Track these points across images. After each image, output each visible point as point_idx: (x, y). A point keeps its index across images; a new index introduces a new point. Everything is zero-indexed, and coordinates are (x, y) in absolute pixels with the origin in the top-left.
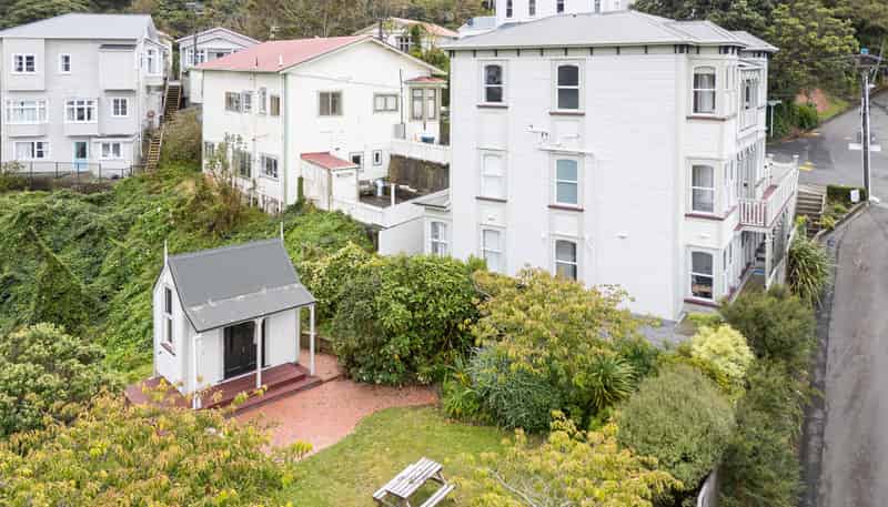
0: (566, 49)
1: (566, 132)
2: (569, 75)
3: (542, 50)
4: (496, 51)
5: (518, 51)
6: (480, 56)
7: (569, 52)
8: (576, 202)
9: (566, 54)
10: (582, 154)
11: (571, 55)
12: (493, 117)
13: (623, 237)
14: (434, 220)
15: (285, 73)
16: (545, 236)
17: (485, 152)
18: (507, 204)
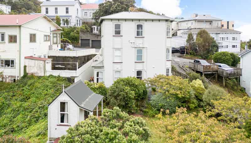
0: (139, 20)
1: (139, 42)
2: (139, 27)
3: (132, 20)
4: (119, 20)
5: (126, 20)
6: (113, 21)
8: (142, 60)
9: (139, 21)
10: (143, 48)
11: (141, 22)
12: (118, 39)
14: (98, 71)
15: (20, 26)
16: (134, 70)
17: (115, 49)
18: (123, 63)
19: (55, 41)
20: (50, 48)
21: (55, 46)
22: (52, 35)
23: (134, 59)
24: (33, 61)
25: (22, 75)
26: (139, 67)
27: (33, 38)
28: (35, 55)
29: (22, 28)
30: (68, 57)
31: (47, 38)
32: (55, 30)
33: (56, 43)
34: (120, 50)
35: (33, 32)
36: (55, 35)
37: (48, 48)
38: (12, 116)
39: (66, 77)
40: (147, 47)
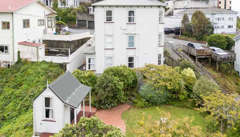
0: (131, 6)
1: (131, 29)
2: (131, 13)
3: (124, 6)
4: (110, 6)
5: (117, 6)
6: (105, 8)
7: (132, 7)
8: (133, 47)
9: (131, 8)
10: (135, 34)
11: (133, 8)
12: (109, 25)
13: (145, 54)
14: (90, 58)
15: (12, 13)
16: (125, 57)
17: (107, 36)
18: (114, 50)
19: (50, 25)
20: (45, 32)
21: (49, 30)
22: (46, 20)
23: (126, 45)
24: (26, 47)
25: (16, 60)
26: (131, 54)
27: (26, 23)
28: (29, 40)
29: (14, 15)
30: (62, 41)
31: (41, 22)
32: (49, 14)
33: (51, 27)
34: (112, 36)
35: (26, 18)
36: (50, 19)
37: (42, 32)
38: (3, 104)
39: (59, 63)
40: (138, 34)
